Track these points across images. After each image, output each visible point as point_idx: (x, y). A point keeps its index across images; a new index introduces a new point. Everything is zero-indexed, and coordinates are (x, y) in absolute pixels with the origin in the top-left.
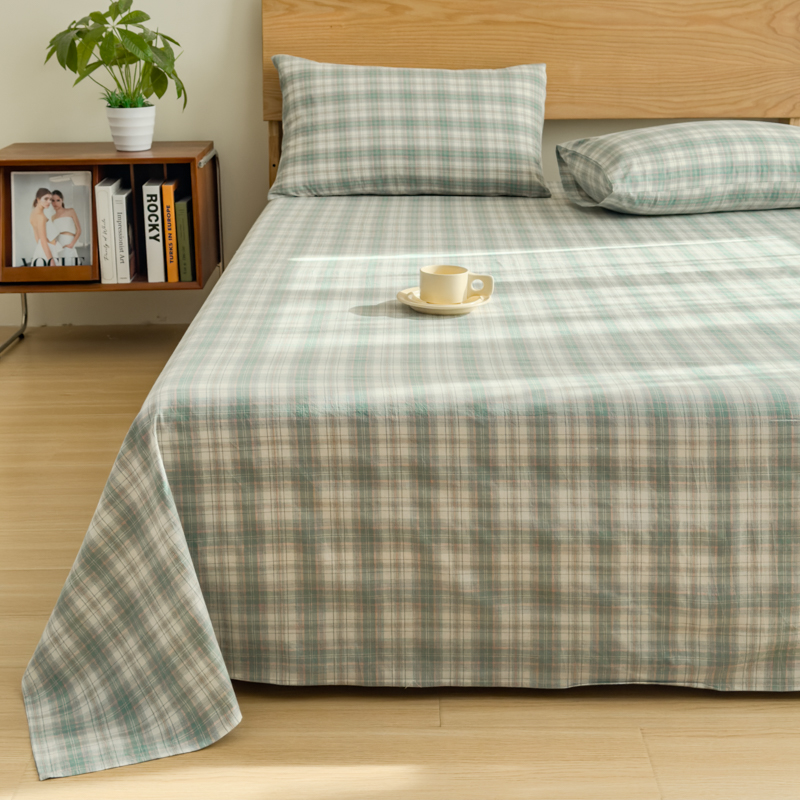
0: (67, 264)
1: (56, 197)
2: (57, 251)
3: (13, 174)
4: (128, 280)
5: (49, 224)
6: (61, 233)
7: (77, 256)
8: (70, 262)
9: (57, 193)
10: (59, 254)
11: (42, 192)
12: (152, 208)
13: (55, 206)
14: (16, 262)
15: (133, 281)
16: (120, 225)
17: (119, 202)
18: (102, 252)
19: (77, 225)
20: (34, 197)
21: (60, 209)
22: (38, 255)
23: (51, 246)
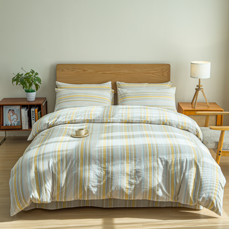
1: (13, 111)
2: (13, 122)
3: (4, 106)
4: (28, 129)
5: (11, 117)
6: (14, 119)
7: (17, 123)
8: (16, 125)
9: (13, 110)
11: (10, 110)
12: (33, 114)
13: (13, 113)
14: (4, 125)
15: (29, 129)
16: (26, 117)
17: (26, 112)
18: (22, 122)
19: (17, 117)
20: (8, 111)
21: (14, 113)
22: (9, 123)
23: (12, 121)
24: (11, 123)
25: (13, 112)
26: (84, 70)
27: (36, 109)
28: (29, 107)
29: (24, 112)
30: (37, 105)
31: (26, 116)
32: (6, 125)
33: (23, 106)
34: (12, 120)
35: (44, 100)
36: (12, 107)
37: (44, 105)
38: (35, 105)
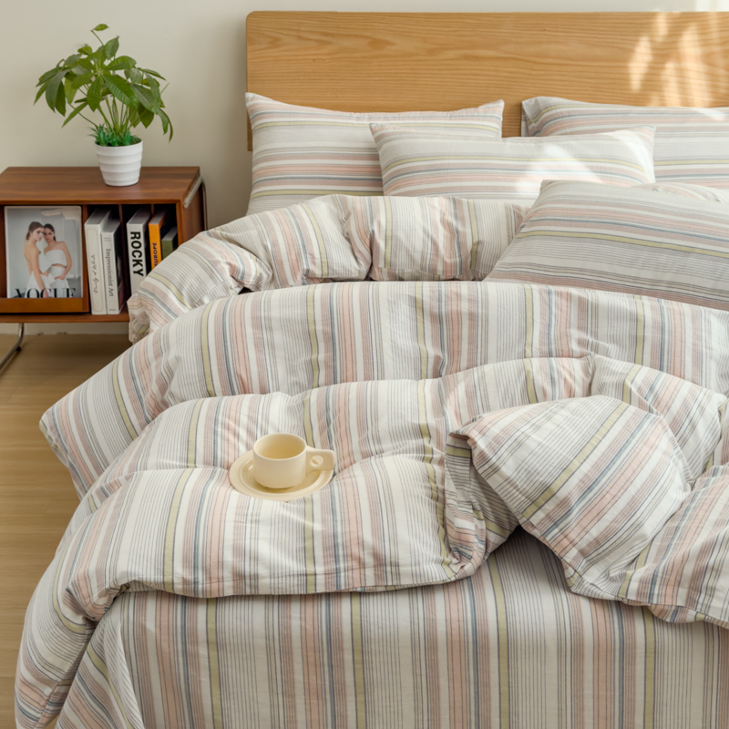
0: (59, 295)
1: (48, 231)
2: (49, 282)
3: (6, 208)
4: (117, 312)
5: (42, 257)
6: (54, 265)
7: (68, 287)
8: (62, 294)
9: (49, 226)
10: (51, 285)
11: (34, 226)
12: (136, 245)
13: (47, 240)
14: (11, 294)
15: (122, 311)
16: (109, 261)
18: (92, 285)
19: (69, 258)
20: (26, 231)
21: (51, 241)
22: (31, 285)
23: (44, 277)
24: (43, 285)
25: (51, 237)
26: (375, 43)
27: (155, 226)
28: (117, 212)
29: (99, 236)
30: (155, 205)
31: (108, 257)
32: (16, 294)
33: (92, 210)
34: (44, 269)
35: (190, 181)
36: (47, 214)
37: (190, 205)
38: (150, 205)
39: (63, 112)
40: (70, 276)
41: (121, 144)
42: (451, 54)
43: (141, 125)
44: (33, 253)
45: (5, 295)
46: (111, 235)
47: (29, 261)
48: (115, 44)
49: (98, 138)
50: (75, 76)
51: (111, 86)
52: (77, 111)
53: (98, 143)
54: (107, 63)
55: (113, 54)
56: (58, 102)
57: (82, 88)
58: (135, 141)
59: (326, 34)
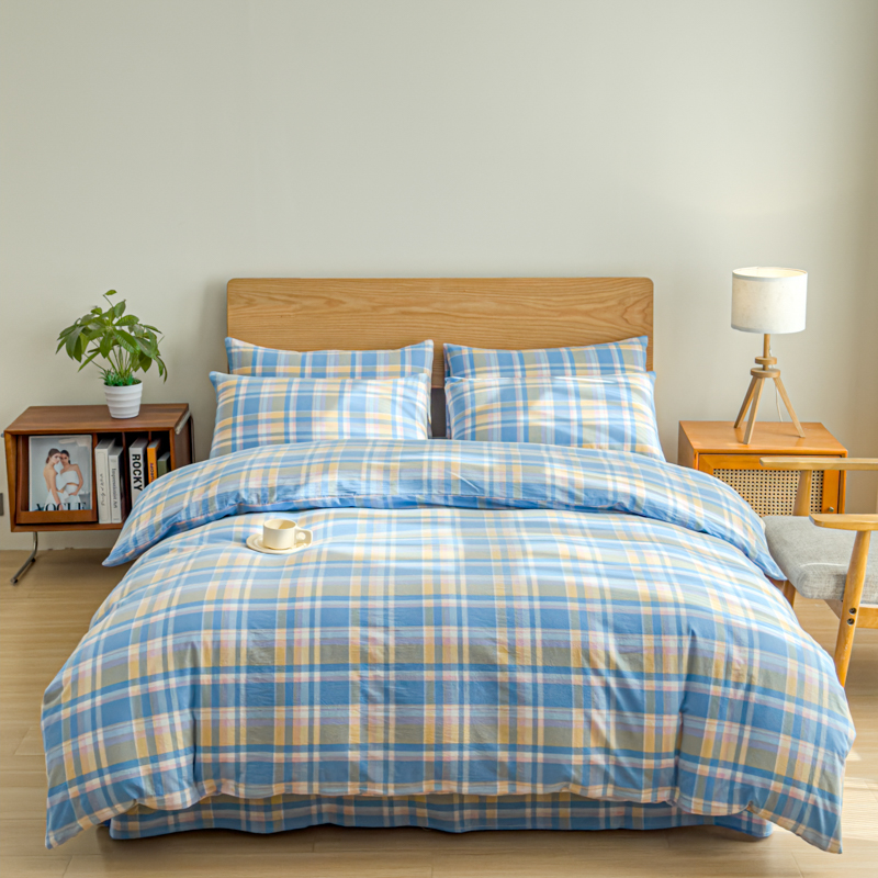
0: (72, 508)
1: (64, 455)
2: (64, 497)
3: (30, 438)
4: (120, 521)
5: (58, 477)
6: (69, 484)
7: (80, 502)
8: (74, 507)
9: (65, 452)
10: (66, 500)
11: (53, 452)
12: (137, 465)
13: (63, 463)
14: (32, 508)
16: (114, 479)
17: (113, 461)
18: (100, 499)
19: (80, 476)
20: (46, 455)
21: (67, 464)
22: (49, 501)
24: (59, 499)
25: (66, 461)
26: (330, 302)
27: (152, 449)
28: (121, 439)
29: (107, 458)
30: (153, 432)
31: (113, 475)
32: (37, 508)
33: (101, 437)
34: (60, 488)
35: (180, 414)
36: (62, 442)
37: (181, 432)
38: (147, 433)
39: (80, 360)
40: (81, 492)
41: (126, 385)
42: (392, 310)
43: (141, 369)
44: (52, 473)
45: (27, 509)
46: (116, 457)
47: (47, 480)
48: (122, 306)
49: (107, 379)
50: (91, 331)
51: (119, 339)
52: (90, 359)
53: (106, 384)
54: (115, 321)
55: (121, 314)
56: (76, 351)
57: (95, 341)
58: (136, 382)
59: (291, 296)
